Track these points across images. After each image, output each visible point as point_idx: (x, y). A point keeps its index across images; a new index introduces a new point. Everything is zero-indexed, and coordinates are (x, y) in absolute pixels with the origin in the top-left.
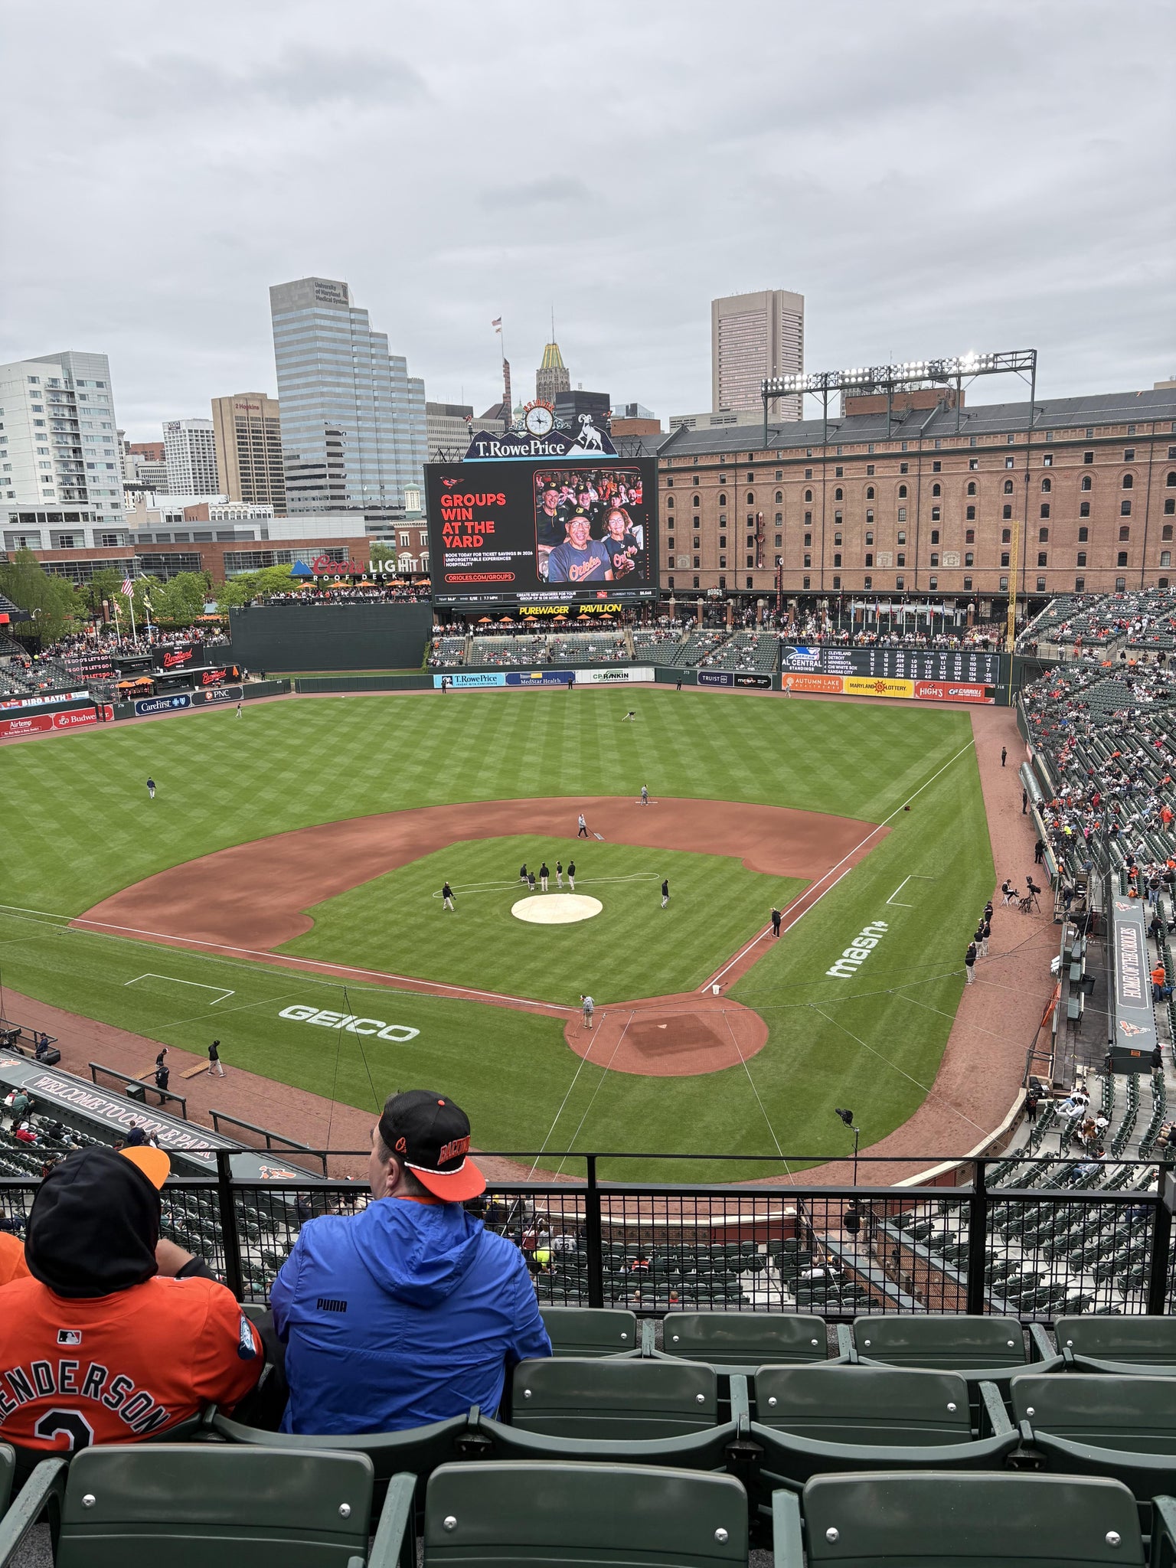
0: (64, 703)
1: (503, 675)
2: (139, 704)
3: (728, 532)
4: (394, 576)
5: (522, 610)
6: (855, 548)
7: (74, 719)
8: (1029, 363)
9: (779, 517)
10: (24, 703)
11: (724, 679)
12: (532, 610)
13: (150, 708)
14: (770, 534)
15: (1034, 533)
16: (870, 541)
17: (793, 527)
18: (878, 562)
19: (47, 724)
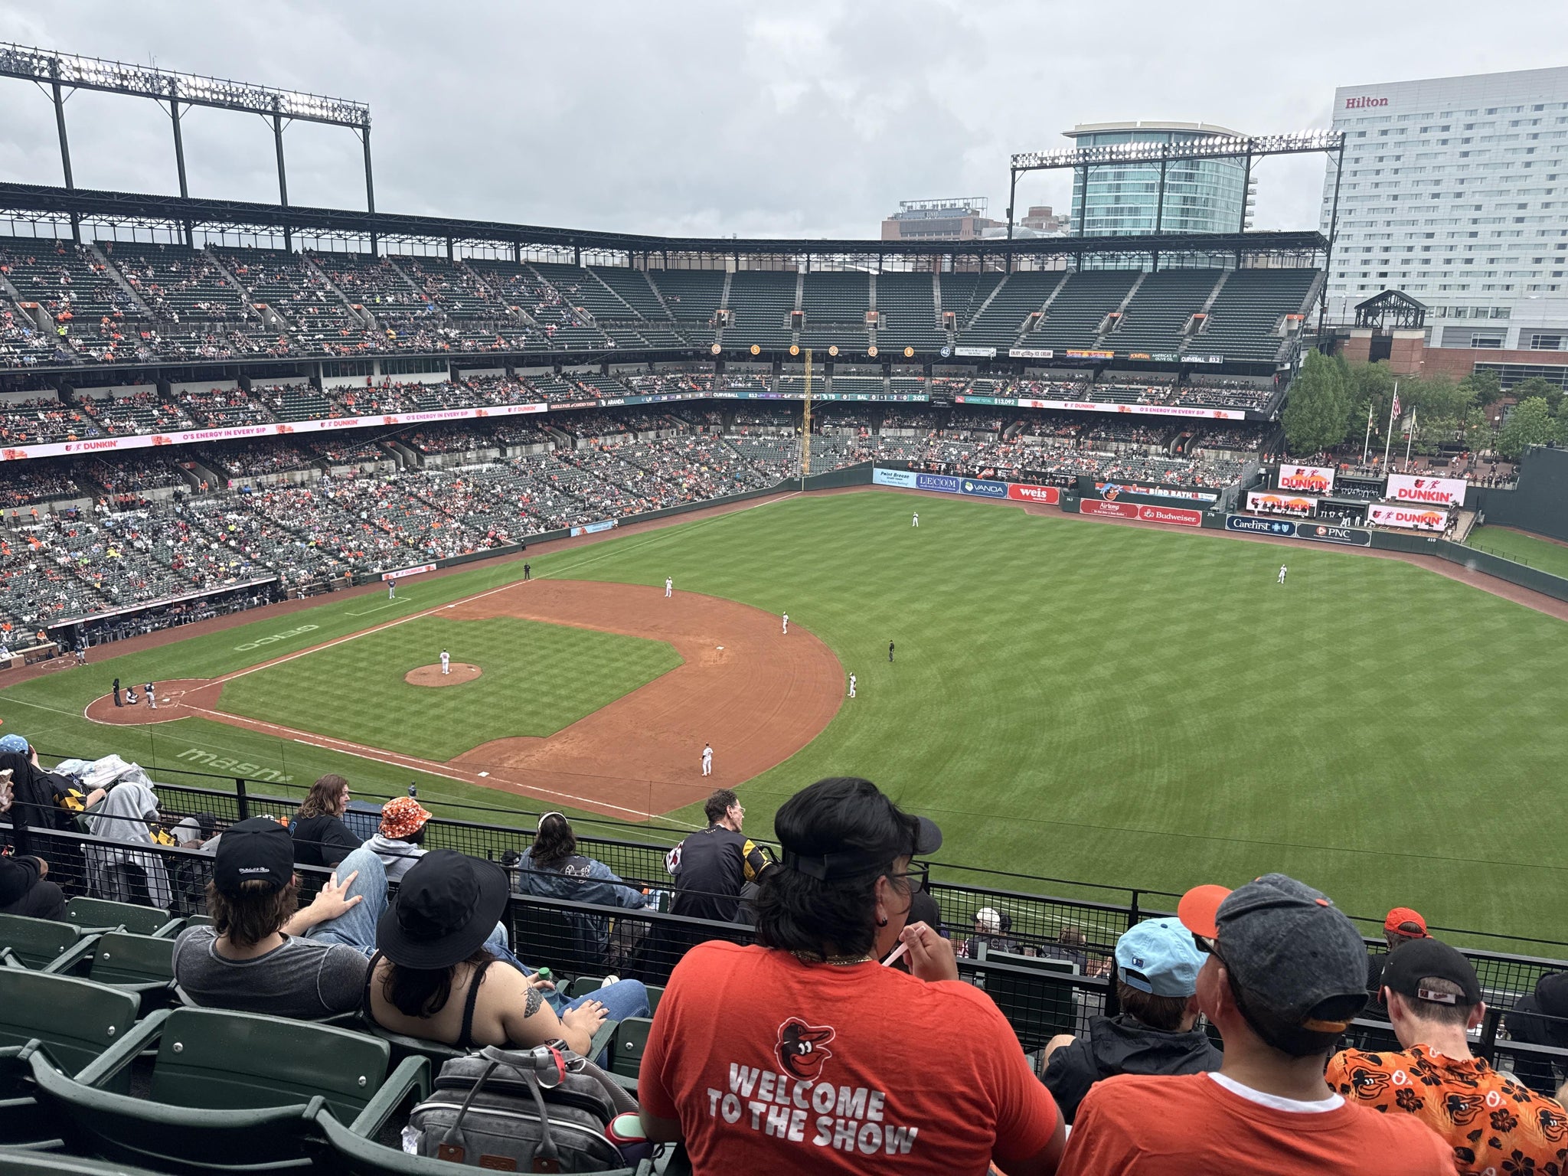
10: (1152, 492)
19: (1132, 513)
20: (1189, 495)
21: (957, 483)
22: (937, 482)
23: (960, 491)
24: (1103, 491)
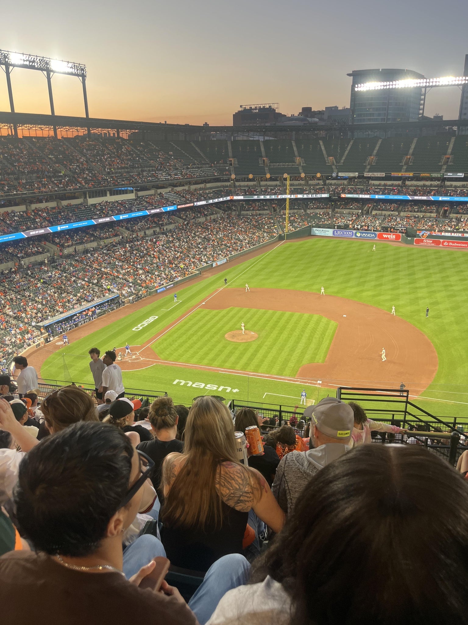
19: (438, 243)
20: (460, 235)
21: (353, 233)
22: (343, 233)
23: (354, 237)
24: (421, 234)
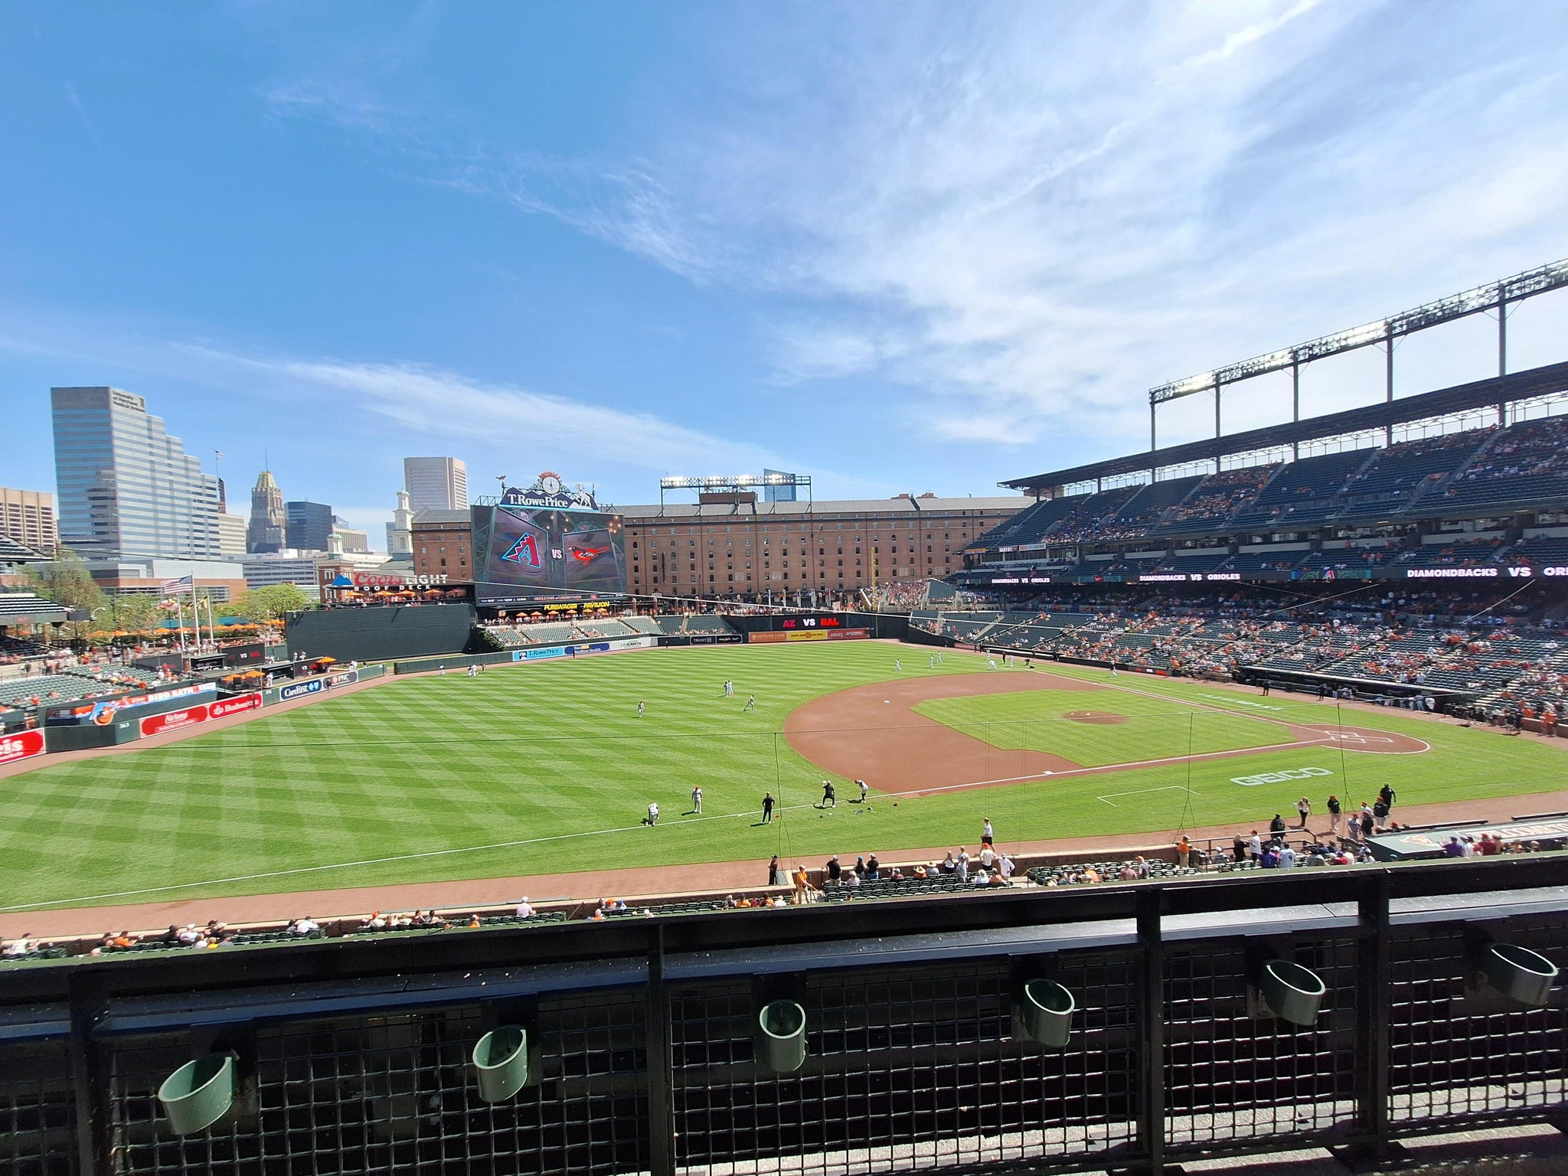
0: (192, 696)
1: (564, 647)
2: (284, 689)
3: (640, 563)
4: (427, 587)
5: (546, 607)
6: (722, 572)
7: (229, 708)
8: (808, 482)
9: (674, 555)
11: (710, 640)
12: (553, 607)
13: (292, 693)
14: (669, 562)
15: (817, 562)
16: (730, 568)
17: (684, 560)
18: (736, 578)
